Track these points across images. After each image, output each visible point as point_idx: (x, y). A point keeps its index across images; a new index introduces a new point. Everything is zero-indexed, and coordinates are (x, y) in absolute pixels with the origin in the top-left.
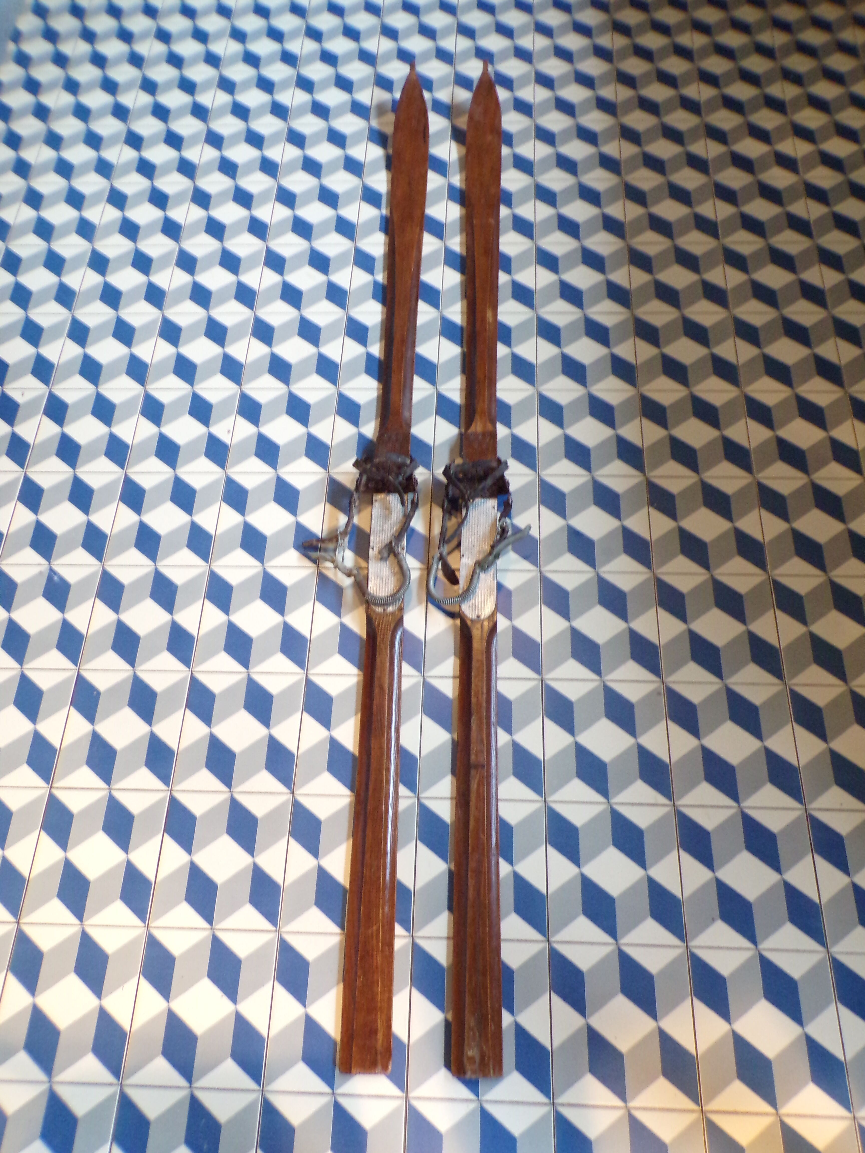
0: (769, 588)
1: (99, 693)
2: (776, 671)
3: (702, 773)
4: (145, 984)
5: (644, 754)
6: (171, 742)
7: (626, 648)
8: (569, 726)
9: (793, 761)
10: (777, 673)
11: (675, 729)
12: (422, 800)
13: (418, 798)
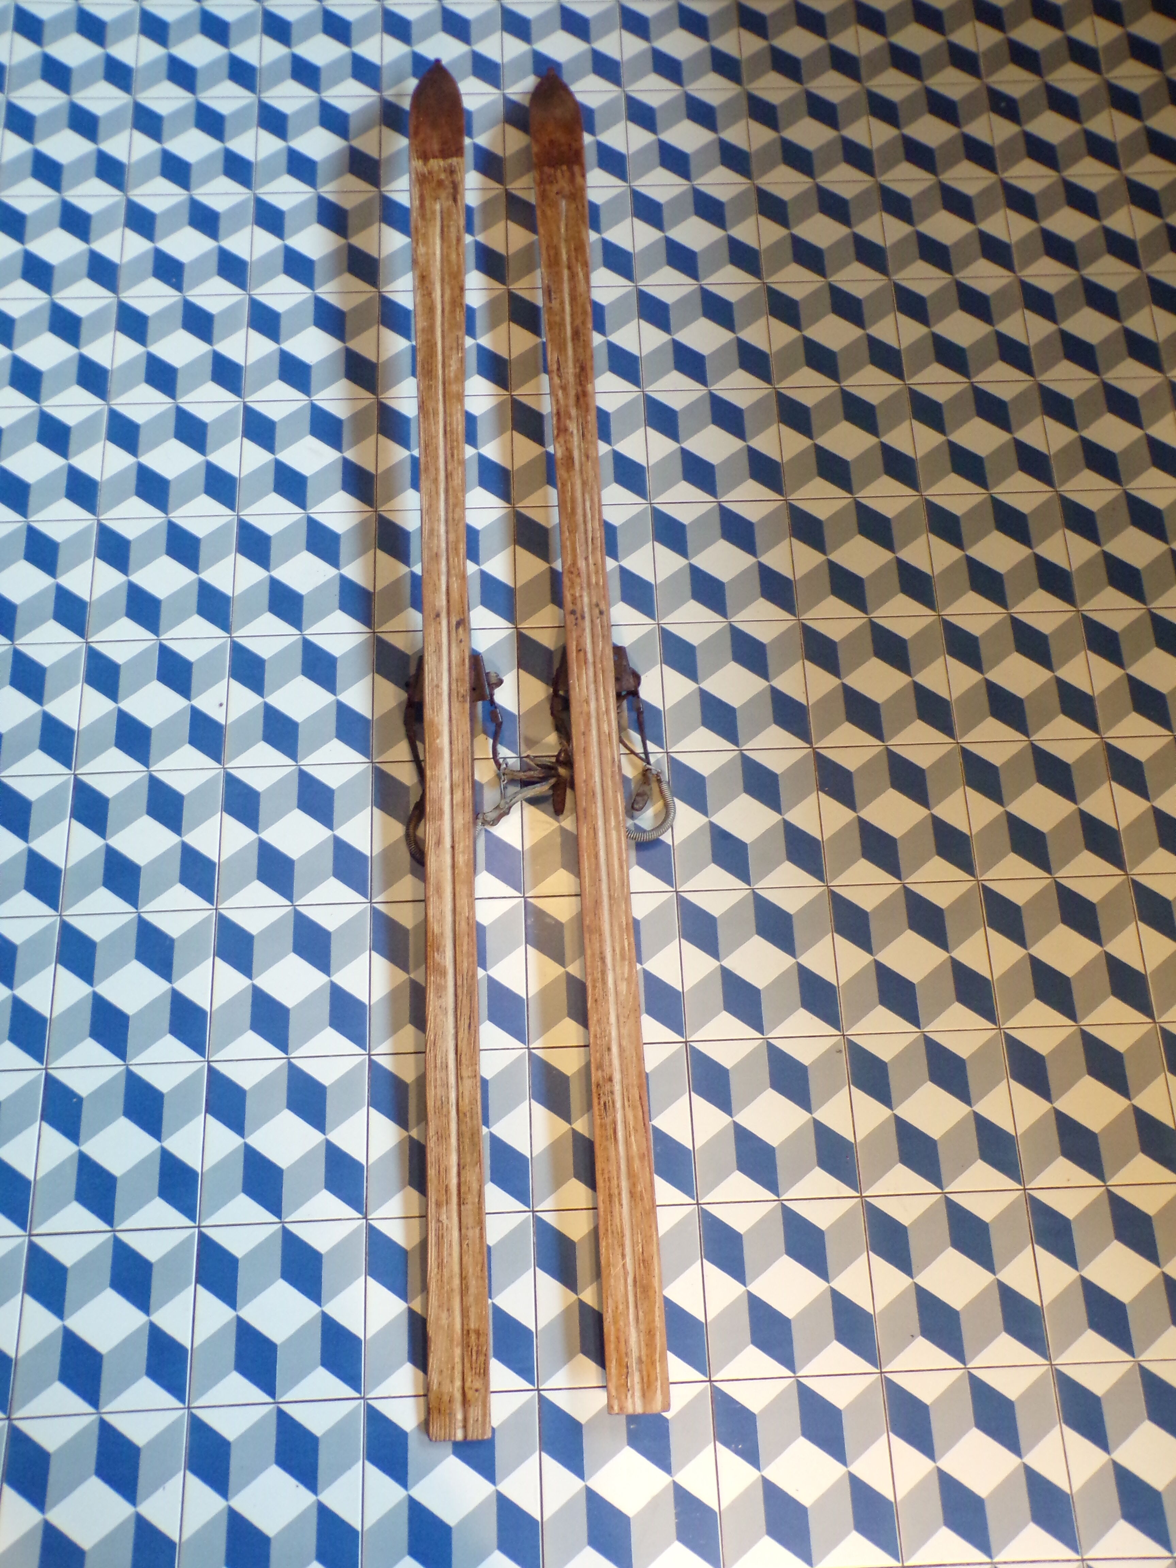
0: (978, 898)
1: (80, 1100)
2: (987, 1011)
3: (896, 1154)
4: (193, 1481)
5: (822, 1132)
6: (192, 1160)
7: (794, 992)
8: (724, 1103)
9: (1009, 1128)
10: (988, 1013)
11: (861, 1097)
12: (538, 1214)
13: (533, 1212)
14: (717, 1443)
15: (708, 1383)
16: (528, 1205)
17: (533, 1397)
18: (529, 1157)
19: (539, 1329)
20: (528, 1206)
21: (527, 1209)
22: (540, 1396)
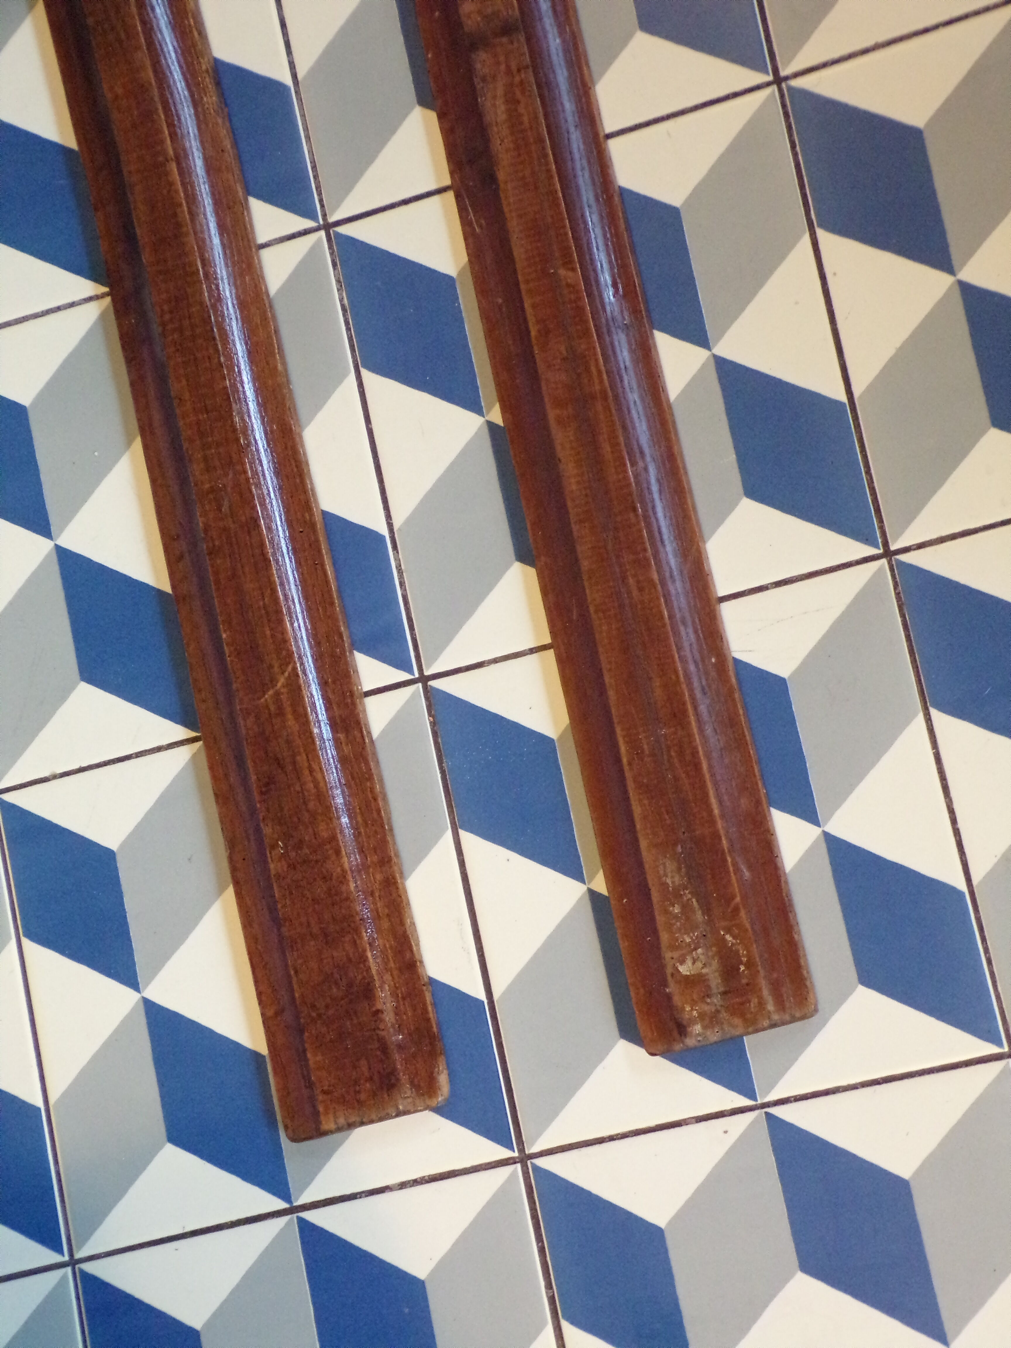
12: (343, 230)
13: (327, 227)
14: (934, 712)
15: (884, 561)
16: (309, 214)
17: (414, 696)
18: (288, 81)
19: (397, 524)
20: (311, 215)
21: (310, 224)
22: (429, 693)
